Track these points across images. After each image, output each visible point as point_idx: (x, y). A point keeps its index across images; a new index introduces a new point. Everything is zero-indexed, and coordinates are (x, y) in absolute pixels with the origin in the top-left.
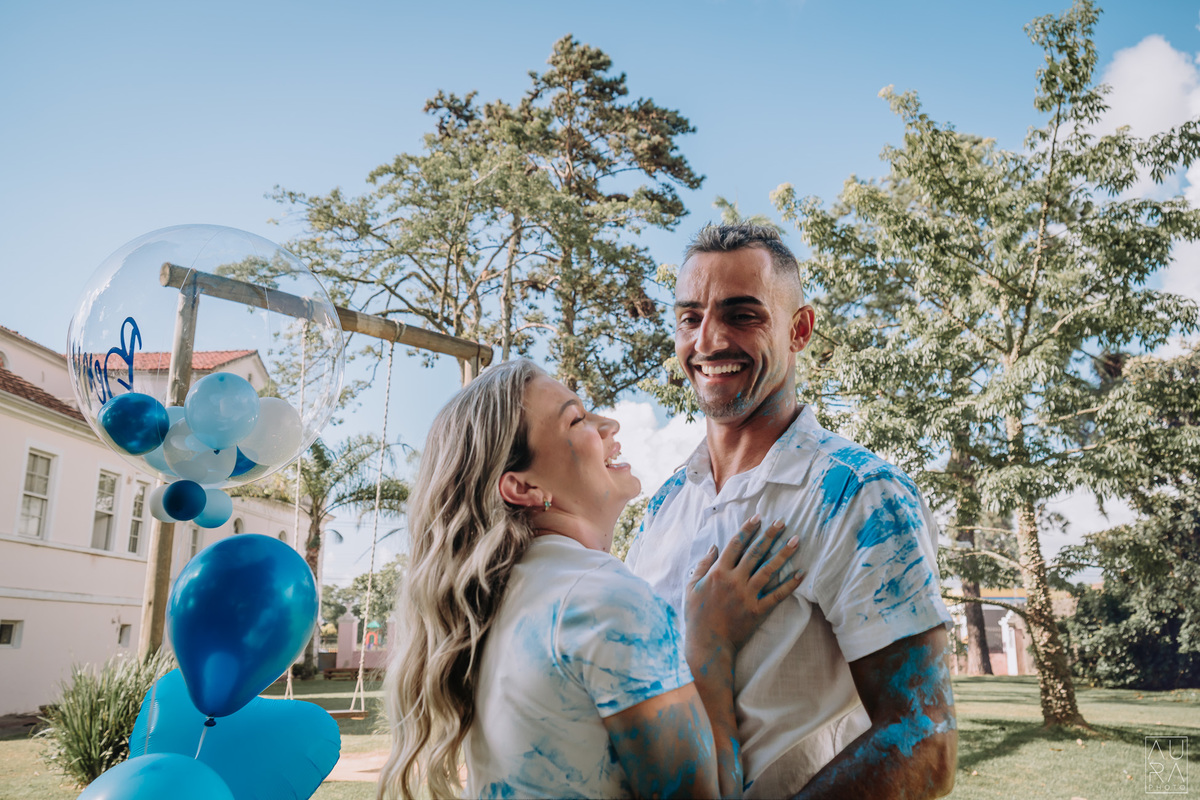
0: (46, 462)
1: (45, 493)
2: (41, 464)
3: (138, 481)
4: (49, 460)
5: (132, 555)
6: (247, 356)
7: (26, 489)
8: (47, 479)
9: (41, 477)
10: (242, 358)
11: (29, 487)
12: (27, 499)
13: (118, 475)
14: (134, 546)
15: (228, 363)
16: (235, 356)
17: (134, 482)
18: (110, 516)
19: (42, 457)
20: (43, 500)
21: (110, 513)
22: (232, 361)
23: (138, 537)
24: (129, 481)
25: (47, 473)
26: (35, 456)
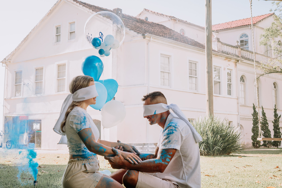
0: (195, 65)
1: (196, 75)
2: (193, 66)
3: (228, 69)
4: (196, 64)
5: (229, 96)
6: (270, 16)
7: (189, 74)
8: (196, 71)
9: (194, 70)
10: (268, 17)
11: (191, 73)
12: (190, 78)
13: (220, 67)
14: (229, 93)
15: (262, 20)
16: (265, 17)
17: (226, 69)
18: (219, 82)
19: (193, 63)
20: (196, 78)
21: (219, 81)
22: (264, 19)
23: (231, 89)
24: (224, 69)
25: (196, 69)
26: (191, 63)
